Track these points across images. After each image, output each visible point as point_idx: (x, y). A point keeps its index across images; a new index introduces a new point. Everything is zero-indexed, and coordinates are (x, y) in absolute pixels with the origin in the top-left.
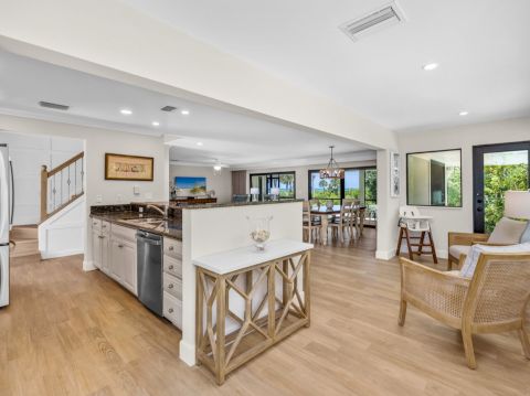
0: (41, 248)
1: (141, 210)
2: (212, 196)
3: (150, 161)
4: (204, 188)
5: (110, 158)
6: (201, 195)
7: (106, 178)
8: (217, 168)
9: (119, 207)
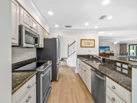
0: (68, 64)
1: (91, 57)
2: (112, 53)
3: (94, 41)
4: (109, 50)
5: (82, 41)
6: (108, 52)
7: (81, 47)
8: (115, 43)
9: (84, 55)
